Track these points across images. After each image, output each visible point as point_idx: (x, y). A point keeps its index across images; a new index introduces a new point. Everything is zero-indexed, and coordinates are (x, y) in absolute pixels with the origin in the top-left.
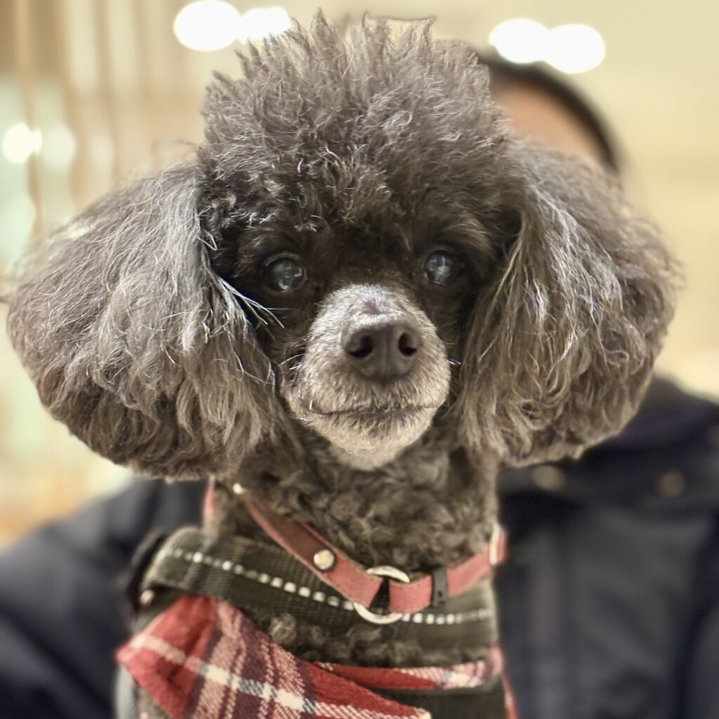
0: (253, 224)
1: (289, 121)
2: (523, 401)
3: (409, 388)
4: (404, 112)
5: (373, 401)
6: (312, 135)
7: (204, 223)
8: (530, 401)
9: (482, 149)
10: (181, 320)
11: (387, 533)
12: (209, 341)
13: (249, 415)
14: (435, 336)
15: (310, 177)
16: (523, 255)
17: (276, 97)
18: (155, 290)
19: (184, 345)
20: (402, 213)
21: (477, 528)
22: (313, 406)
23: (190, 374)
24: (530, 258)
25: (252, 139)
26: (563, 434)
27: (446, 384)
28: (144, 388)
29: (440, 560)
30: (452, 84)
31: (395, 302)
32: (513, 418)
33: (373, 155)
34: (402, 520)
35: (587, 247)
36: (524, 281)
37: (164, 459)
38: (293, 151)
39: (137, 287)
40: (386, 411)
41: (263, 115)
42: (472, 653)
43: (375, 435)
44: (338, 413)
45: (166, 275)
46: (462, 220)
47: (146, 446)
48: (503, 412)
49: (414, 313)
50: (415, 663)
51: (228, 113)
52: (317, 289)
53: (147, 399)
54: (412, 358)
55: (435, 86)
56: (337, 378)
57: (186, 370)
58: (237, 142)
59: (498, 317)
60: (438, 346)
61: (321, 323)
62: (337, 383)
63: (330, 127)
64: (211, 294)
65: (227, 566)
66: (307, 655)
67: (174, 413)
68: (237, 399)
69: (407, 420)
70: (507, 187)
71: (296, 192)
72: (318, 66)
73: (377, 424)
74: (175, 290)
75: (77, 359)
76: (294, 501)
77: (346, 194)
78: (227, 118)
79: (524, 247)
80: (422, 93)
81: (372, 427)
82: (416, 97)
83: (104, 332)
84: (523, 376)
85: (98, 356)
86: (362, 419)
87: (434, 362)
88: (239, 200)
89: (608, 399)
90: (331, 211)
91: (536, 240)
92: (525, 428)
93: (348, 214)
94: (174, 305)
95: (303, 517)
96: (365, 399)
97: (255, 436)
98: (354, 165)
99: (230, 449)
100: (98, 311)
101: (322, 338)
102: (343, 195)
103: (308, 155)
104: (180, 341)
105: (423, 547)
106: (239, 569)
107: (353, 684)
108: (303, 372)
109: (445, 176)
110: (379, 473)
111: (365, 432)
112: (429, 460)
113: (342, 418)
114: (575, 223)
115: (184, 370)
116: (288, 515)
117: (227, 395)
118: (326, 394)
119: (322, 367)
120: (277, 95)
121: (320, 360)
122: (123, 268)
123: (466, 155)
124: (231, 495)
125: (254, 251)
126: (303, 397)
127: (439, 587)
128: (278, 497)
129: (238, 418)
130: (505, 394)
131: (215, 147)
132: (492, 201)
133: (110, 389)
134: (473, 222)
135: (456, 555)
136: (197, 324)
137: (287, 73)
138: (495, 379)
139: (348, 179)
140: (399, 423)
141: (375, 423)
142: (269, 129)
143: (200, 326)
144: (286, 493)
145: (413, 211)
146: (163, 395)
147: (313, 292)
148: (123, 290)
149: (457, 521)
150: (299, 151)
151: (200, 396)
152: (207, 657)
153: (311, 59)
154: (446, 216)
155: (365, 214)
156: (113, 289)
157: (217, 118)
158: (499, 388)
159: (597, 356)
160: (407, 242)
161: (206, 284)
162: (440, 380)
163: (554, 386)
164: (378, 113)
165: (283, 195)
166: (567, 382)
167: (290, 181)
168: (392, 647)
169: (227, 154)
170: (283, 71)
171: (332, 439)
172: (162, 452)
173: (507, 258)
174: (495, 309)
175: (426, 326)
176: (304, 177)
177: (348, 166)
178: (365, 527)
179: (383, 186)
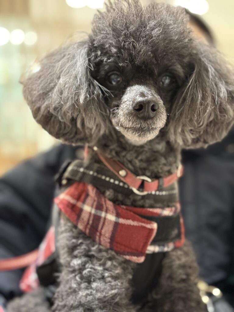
0: (105, 62)
1: (120, 28)
2: (190, 128)
3: (153, 122)
4: (159, 28)
5: (141, 125)
6: (128, 34)
7: (89, 60)
8: (192, 128)
9: (184, 42)
10: (80, 93)
11: (144, 165)
12: (89, 100)
13: (100, 125)
14: (163, 105)
15: (126, 48)
16: (195, 79)
17: (116, 20)
18: (72, 82)
19: (81, 101)
20: (155, 62)
21: (174, 165)
22: (121, 125)
23: (82, 111)
24: (197, 81)
25: (108, 33)
26: (202, 140)
27: (165, 121)
28: (67, 115)
29: (162, 175)
30: (177, 20)
31: (151, 93)
32: (186, 133)
33: (147, 42)
34: (149, 161)
35: (217, 78)
36: (194, 89)
37: (72, 138)
38: (121, 39)
39: (66, 81)
40: (144, 129)
41: (112, 25)
42: (170, 204)
43: (140, 136)
44: (128, 128)
45: (76, 77)
46: (175, 66)
47: (66, 134)
48: (183, 131)
49: (157, 97)
50: (152, 207)
51: (100, 23)
52: (125, 85)
53: (67, 118)
54: (155, 112)
55: (170, 20)
56: (129, 117)
57: (81, 109)
58: (102, 33)
59: (184, 99)
60: (164, 108)
61: (125, 97)
62: (129, 119)
63: (134, 31)
64: (90, 84)
65: (91, 173)
66: (117, 203)
67: (76, 123)
68: (97, 119)
69: (151, 132)
70: (191, 56)
71: (121, 53)
72: (132, 10)
73: (141, 133)
74: (79, 83)
75: (45, 104)
76: (114, 153)
77: (137, 55)
78: (99, 25)
79: (195, 76)
80: (166, 22)
81: (139, 134)
82: (164, 23)
83: (54, 95)
84: (191, 120)
85: (52, 103)
86: (136, 131)
87: (162, 114)
88: (101, 53)
89: (218, 130)
90: (131, 60)
91: (199, 75)
92: (190, 137)
93: (137, 61)
94: (78, 88)
95: (117, 159)
96: (138, 125)
97: (102, 132)
98: (141, 45)
99: (94, 136)
100: (53, 88)
101: (126, 103)
102: (136, 55)
103: (126, 40)
104: (80, 100)
105: (156, 170)
106: (95, 174)
107: (132, 213)
108: (118, 114)
109: (171, 51)
110: (142, 147)
111: (137, 135)
112: (159, 143)
113: (129, 130)
114: (213, 70)
115: (80, 109)
116: (111, 158)
117: (94, 118)
118: (125, 122)
119: (125, 113)
120: (117, 19)
121: (124, 110)
122: (62, 74)
123: (179, 44)
124: (93, 151)
125: (105, 70)
126: (117, 121)
127: (161, 183)
128: (108, 151)
129: (97, 126)
130: (184, 125)
131: (95, 35)
132: (186, 60)
133: (56, 114)
134: (179, 66)
135: (167, 174)
136: (85, 95)
137: (121, 12)
138: (181, 120)
139: (138, 50)
140: (148, 133)
141: (140, 133)
142: (114, 30)
143: (86, 95)
144: (111, 151)
145: (159, 62)
146: (73, 118)
147: (123, 86)
148: (62, 82)
149: (167, 162)
150: (123, 38)
151: (85, 118)
152: (84, 202)
153: (130, 7)
154: (170, 64)
155: (143, 62)
156: (58, 81)
157: (96, 25)
158: (182, 123)
159: (216, 116)
160: (156, 72)
161: (89, 81)
162: (163, 120)
163: (201, 124)
164: (150, 28)
165: (116, 53)
166: (205, 123)
167: (119, 48)
168: (145, 202)
169: (99, 37)
170: (120, 11)
171: (126, 136)
172: (72, 136)
173: (189, 80)
174: (184, 97)
175: (160, 101)
176: (124, 48)
177: (139, 45)
178: (137, 163)
179: (150, 53)
